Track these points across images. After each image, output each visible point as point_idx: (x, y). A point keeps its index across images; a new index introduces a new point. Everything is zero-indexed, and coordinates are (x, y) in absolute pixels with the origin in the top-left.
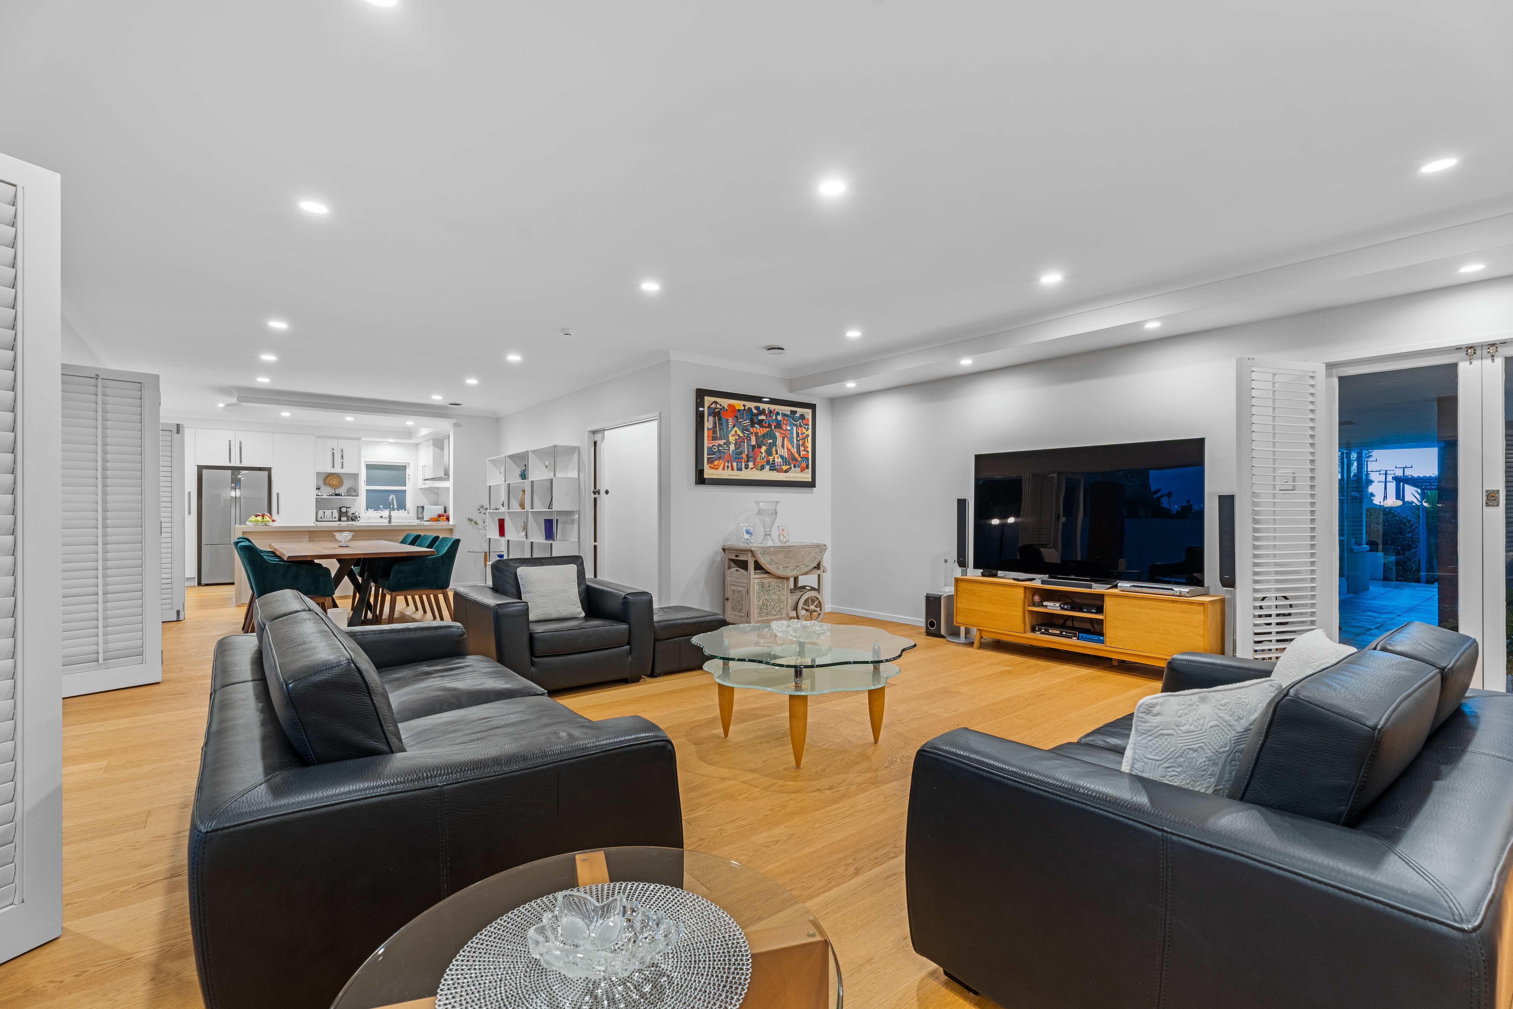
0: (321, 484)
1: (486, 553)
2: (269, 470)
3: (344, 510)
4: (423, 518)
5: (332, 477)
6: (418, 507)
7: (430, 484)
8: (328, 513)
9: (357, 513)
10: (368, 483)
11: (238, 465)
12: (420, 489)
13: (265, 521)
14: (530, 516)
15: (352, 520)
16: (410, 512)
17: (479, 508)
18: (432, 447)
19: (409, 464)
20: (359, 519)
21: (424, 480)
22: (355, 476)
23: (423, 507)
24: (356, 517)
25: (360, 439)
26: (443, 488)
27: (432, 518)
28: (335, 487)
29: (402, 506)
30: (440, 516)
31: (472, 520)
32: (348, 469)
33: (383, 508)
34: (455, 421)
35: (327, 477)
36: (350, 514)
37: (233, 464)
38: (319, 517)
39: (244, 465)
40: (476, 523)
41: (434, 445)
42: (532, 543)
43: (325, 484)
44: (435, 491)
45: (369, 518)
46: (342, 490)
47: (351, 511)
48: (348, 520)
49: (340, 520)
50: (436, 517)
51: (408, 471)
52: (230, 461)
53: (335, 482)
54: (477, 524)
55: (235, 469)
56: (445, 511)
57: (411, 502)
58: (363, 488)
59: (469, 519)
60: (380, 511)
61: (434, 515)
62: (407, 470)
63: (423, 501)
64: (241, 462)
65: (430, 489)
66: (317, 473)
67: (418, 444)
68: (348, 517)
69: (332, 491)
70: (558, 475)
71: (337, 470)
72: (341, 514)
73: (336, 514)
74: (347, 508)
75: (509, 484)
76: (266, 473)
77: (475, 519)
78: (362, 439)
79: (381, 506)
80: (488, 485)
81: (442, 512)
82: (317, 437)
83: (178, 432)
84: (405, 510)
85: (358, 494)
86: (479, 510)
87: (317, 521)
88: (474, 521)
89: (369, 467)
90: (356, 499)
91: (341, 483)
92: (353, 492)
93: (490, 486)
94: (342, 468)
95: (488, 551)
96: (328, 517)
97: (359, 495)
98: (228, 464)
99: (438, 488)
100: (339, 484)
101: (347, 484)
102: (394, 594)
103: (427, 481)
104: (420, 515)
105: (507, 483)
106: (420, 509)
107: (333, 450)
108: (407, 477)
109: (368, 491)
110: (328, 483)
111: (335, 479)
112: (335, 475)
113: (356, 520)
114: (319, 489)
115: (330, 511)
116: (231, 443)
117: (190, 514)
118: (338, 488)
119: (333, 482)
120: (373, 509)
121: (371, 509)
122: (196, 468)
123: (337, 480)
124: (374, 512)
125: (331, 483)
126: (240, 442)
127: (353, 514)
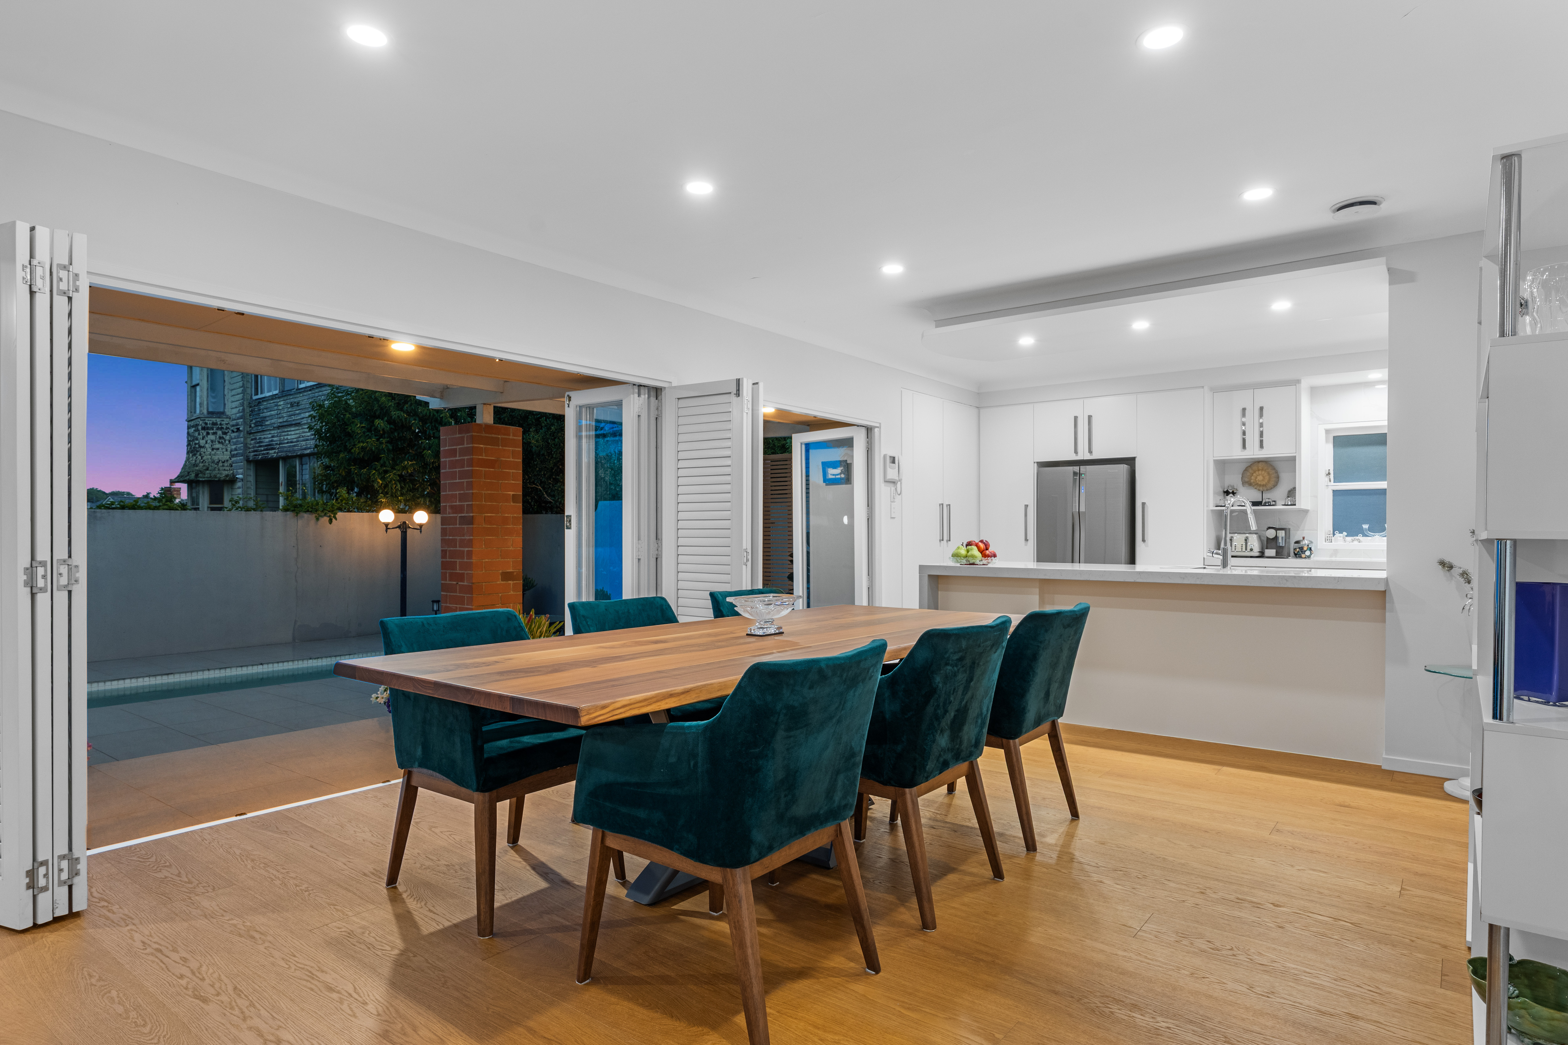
0: (1234, 479)
2: (1130, 462)
3: (1276, 533)
5: (1259, 467)
9: (1306, 542)
10: (1339, 475)
11: (1088, 457)
15: (1297, 555)
20: (1308, 553)
22: (1291, 464)
24: (1301, 548)
25: (1299, 381)
28: (1264, 488)
32: (1274, 450)
33: (1370, 529)
35: (1246, 470)
36: (1288, 543)
37: (1080, 457)
39: (1096, 456)
43: (1244, 483)
45: (1336, 552)
46: (1276, 495)
47: (1291, 537)
48: (1281, 556)
49: (1264, 554)
52: (1076, 452)
53: (1260, 478)
55: (1084, 465)
58: (1323, 487)
59: (1442, 563)
60: (1360, 537)
64: (1090, 451)
66: (1216, 462)
68: (1282, 548)
69: (1259, 496)
71: (1254, 452)
72: (1268, 543)
73: (1255, 543)
74: (1276, 529)
76: (1127, 466)
79: (1366, 526)
89: (1342, 442)
90: (1308, 512)
91: (1273, 479)
94: (1263, 447)
96: (1239, 549)
98: (1073, 457)
100: (1269, 481)
101: (1286, 481)
107: (1244, 410)
109: (1335, 493)
110: (1247, 480)
111: (1260, 472)
112: (1260, 463)
113: (1303, 556)
114: (1229, 493)
115: (1243, 536)
116: (1076, 418)
117: (1026, 540)
118: (1267, 490)
119: (1256, 478)
120: (1345, 534)
121: (1341, 532)
122: (1036, 464)
123: (1266, 474)
124: (1347, 538)
125: (1252, 481)
126: (1090, 417)
127: (1297, 542)
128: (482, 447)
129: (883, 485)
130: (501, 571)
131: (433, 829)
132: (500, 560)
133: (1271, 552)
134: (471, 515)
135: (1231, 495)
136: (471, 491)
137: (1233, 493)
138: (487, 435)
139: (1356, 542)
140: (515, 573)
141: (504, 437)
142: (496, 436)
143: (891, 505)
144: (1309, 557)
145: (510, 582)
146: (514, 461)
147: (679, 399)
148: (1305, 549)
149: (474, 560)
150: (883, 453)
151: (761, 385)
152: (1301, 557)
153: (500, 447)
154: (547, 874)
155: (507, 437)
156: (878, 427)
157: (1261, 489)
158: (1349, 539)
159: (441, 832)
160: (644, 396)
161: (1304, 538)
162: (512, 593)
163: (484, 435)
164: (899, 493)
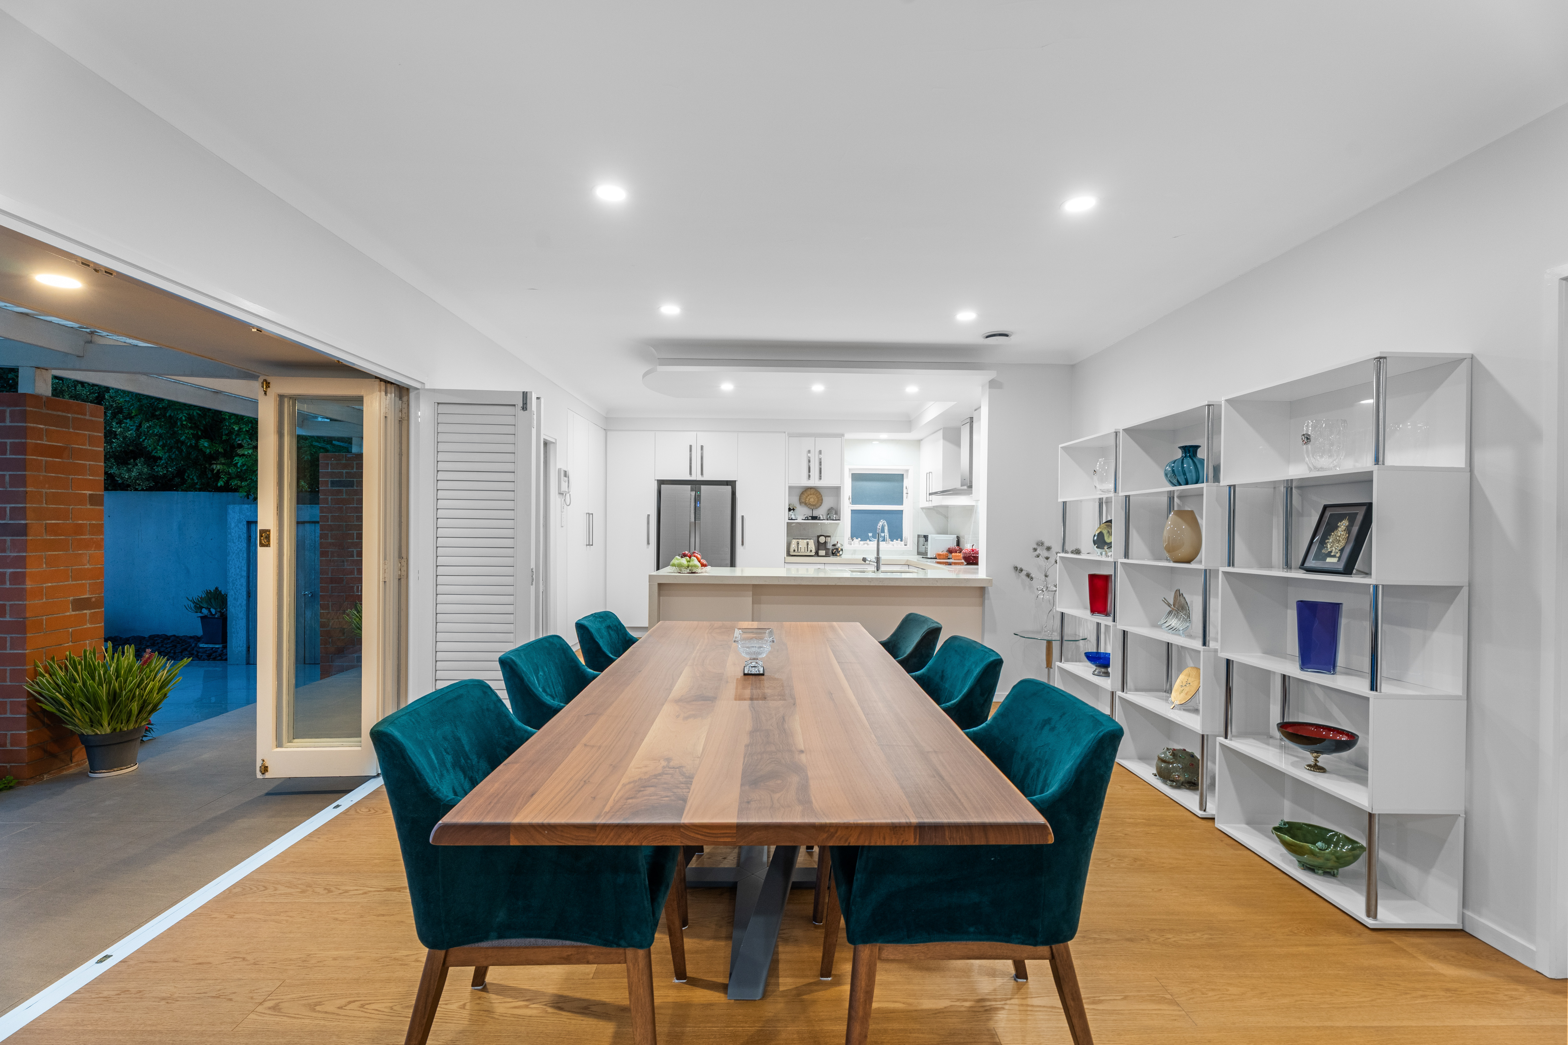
0: (795, 501)
1: (1049, 643)
2: (732, 484)
3: (822, 540)
4: (926, 553)
5: (809, 493)
6: (919, 536)
7: (937, 501)
8: (803, 543)
9: (839, 545)
10: (855, 500)
11: (700, 478)
12: (922, 509)
13: (692, 566)
14: (1220, 585)
15: (833, 554)
16: (908, 544)
17: (1035, 546)
18: (942, 441)
19: (907, 471)
20: (841, 553)
21: (930, 494)
22: (836, 491)
23: (926, 537)
24: (837, 549)
25: (843, 435)
26: (954, 507)
27: (939, 555)
28: (814, 507)
29: (896, 534)
30: (950, 551)
31: (1021, 570)
32: (826, 482)
33: (872, 537)
34: (990, 375)
35: (802, 493)
36: (830, 546)
37: (693, 478)
38: (792, 550)
39: (706, 477)
40: (1028, 575)
41: (945, 438)
42: (1228, 662)
43: (801, 503)
44: (942, 512)
45: (855, 552)
46: (821, 512)
47: (831, 542)
48: (827, 555)
49: (817, 554)
50: (945, 553)
51: (906, 482)
52: (691, 474)
53: (812, 500)
54: (1032, 578)
55: (696, 485)
56: (958, 544)
57: (909, 531)
58: (847, 508)
59: (1016, 568)
60: (868, 541)
61: (942, 549)
62: (905, 480)
63: (927, 528)
64: (702, 474)
65: (935, 509)
66: (790, 487)
67: (919, 441)
68: (827, 550)
69: (808, 513)
70: (1392, 459)
71: (814, 482)
72: (820, 546)
73: (812, 546)
74: (826, 537)
75: (1128, 497)
76: (730, 487)
77: (1027, 568)
78: (848, 436)
79: (870, 535)
80: (1061, 500)
81: (953, 545)
82: (790, 435)
83: (524, 408)
84: (901, 541)
85: (840, 517)
86: (1035, 550)
87: (789, 554)
88: (1024, 573)
89: (857, 477)
90: (838, 524)
91: (819, 502)
92: (834, 513)
93: (1065, 503)
94: (820, 479)
95: (1056, 636)
96: (803, 550)
97: (841, 519)
98: (688, 478)
99: (947, 507)
100: (818, 502)
101: (828, 503)
102: (865, 951)
103: (933, 497)
104: (922, 549)
105: (1122, 494)
106: (922, 540)
107: (809, 452)
108: (905, 491)
109: (853, 511)
110: (803, 501)
111: (812, 496)
112: (812, 490)
113: (838, 554)
114: (791, 510)
115: (805, 541)
116: (691, 446)
117: (648, 543)
118: (816, 508)
119: (809, 500)
120: (859, 539)
121: (857, 538)
122: (656, 481)
123: (816, 497)
124: (861, 542)
125: (807, 502)
126: (702, 447)
127: (834, 545)
128: (43, 428)
129: (557, 496)
130: (71, 598)
131: (318, 1008)
132: (70, 582)
133: (822, 553)
134: (23, 522)
135: (792, 511)
136: (22, 489)
137: (793, 510)
138: (50, 412)
139: (866, 545)
140: (93, 600)
141: (76, 416)
142: (64, 414)
143: (561, 514)
144: (841, 555)
145: (85, 611)
146: (90, 450)
147: (438, 403)
148: (839, 550)
149: (29, 585)
150: (558, 466)
151: (542, 400)
152: (837, 555)
153: (71, 430)
154: (586, 1008)
155: (82, 417)
156: (554, 443)
157: (812, 508)
158: (862, 543)
159: (340, 1008)
160: (391, 396)
161: (837, 542)
162: (89, 625)
163: (45, 411)
164: (568, 504)
